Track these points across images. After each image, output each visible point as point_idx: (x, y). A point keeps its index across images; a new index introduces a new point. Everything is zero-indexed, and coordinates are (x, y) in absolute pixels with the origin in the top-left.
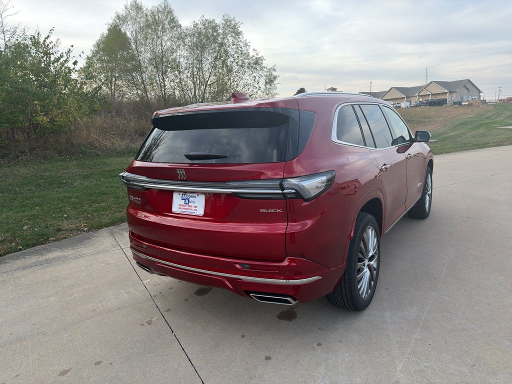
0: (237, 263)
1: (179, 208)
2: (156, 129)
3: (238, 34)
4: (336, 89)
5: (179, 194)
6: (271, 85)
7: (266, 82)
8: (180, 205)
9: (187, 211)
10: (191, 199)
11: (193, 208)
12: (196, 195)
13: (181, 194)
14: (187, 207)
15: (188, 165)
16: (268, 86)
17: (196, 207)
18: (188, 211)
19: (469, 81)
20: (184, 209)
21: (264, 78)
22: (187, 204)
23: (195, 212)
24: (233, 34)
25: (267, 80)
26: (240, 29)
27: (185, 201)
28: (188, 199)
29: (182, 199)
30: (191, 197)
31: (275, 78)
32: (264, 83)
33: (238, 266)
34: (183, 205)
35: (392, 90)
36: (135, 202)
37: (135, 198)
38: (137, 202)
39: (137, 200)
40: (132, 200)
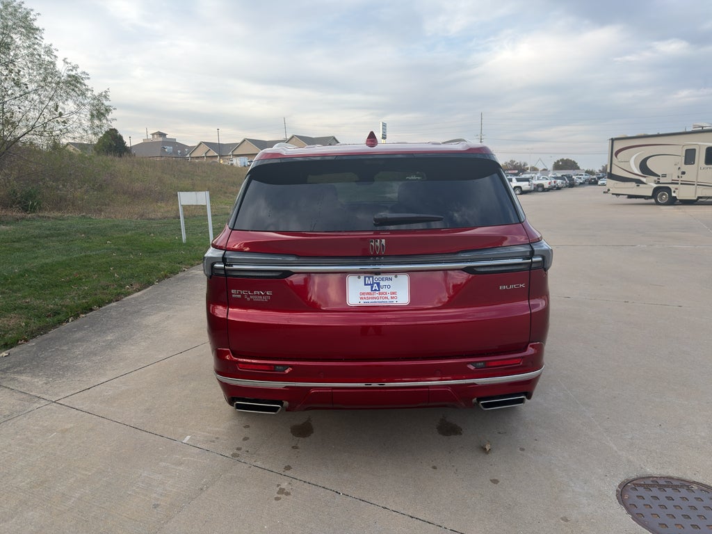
0: (469, 363)
1: (361, 298)
2: (253, 181)
3: (30, 30)
4: (165, 135)
5: (359, 278)
6: (100, 120)
7: (92, 115)
8: (363, 294)
9: (376, 300)
10: (382, 283)
11: (389, 296)
12: (392, 276)
13: (362, 278)
14: (377, 295)
15: (372, 233)
16: (97, 122)
17: (394, 293)
18: (380, 300)
19: (334, 138)
20: (372, 298)
21: (88, 107)
22: (375, 290)
23: (394, 300)
24: (23, 30)
25: (95, 112)
26: (36, 24)
27: (372, 288)
28: (378, 284)
29: (365, 285)
30: (382, 279)
31: (108, 110)
32: (89, 116)
33: (472, 367)
34: (368, 294)
35: (245, 143)
36: (248, 299)
37: (252, 292)
38: (256, 299)
39: (259, 295)
40: (239, 296)
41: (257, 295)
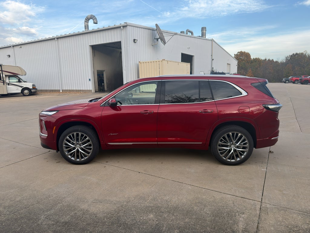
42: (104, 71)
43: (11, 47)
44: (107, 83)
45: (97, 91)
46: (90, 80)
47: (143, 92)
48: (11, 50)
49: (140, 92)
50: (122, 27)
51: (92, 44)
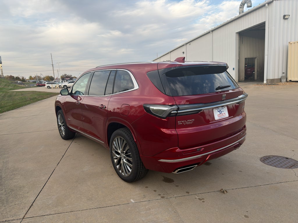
8: (218, 115)
12: (223, 108)
13: (217, 109)
17: (225, 114)
20: (220, 116)
22: (221, 113)
23: (225, 116)
28: (221, 111)
29: (218, 112)
36: (185, 124)
37: (187, 121)
38: (187, 123)
39: (190, 121)
40: (182, 123)
41: (189, 121)
42: (256, 58)
43: (184, 45)
44: (258, 71)
45: (243, 80)
46: (234, 69)
47: (291, 81)
48: (184, 47)
49: (287, 81)
50: (266, 5)
51: (238, 31)
